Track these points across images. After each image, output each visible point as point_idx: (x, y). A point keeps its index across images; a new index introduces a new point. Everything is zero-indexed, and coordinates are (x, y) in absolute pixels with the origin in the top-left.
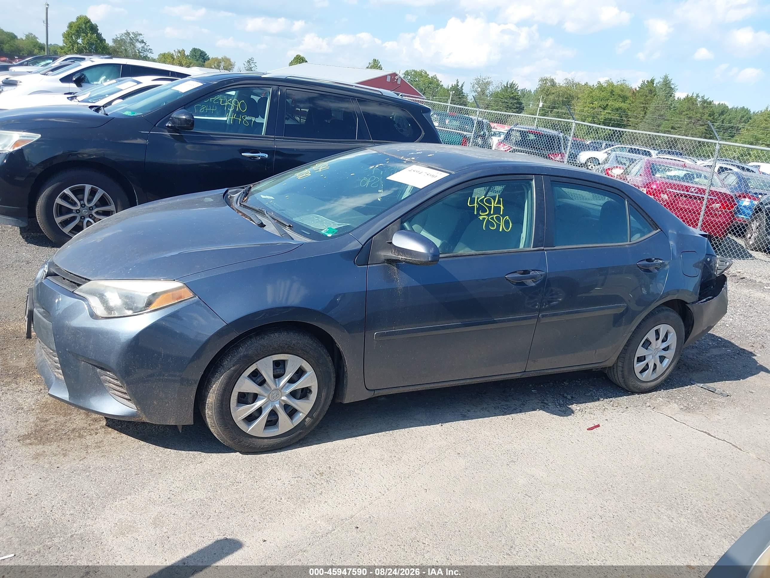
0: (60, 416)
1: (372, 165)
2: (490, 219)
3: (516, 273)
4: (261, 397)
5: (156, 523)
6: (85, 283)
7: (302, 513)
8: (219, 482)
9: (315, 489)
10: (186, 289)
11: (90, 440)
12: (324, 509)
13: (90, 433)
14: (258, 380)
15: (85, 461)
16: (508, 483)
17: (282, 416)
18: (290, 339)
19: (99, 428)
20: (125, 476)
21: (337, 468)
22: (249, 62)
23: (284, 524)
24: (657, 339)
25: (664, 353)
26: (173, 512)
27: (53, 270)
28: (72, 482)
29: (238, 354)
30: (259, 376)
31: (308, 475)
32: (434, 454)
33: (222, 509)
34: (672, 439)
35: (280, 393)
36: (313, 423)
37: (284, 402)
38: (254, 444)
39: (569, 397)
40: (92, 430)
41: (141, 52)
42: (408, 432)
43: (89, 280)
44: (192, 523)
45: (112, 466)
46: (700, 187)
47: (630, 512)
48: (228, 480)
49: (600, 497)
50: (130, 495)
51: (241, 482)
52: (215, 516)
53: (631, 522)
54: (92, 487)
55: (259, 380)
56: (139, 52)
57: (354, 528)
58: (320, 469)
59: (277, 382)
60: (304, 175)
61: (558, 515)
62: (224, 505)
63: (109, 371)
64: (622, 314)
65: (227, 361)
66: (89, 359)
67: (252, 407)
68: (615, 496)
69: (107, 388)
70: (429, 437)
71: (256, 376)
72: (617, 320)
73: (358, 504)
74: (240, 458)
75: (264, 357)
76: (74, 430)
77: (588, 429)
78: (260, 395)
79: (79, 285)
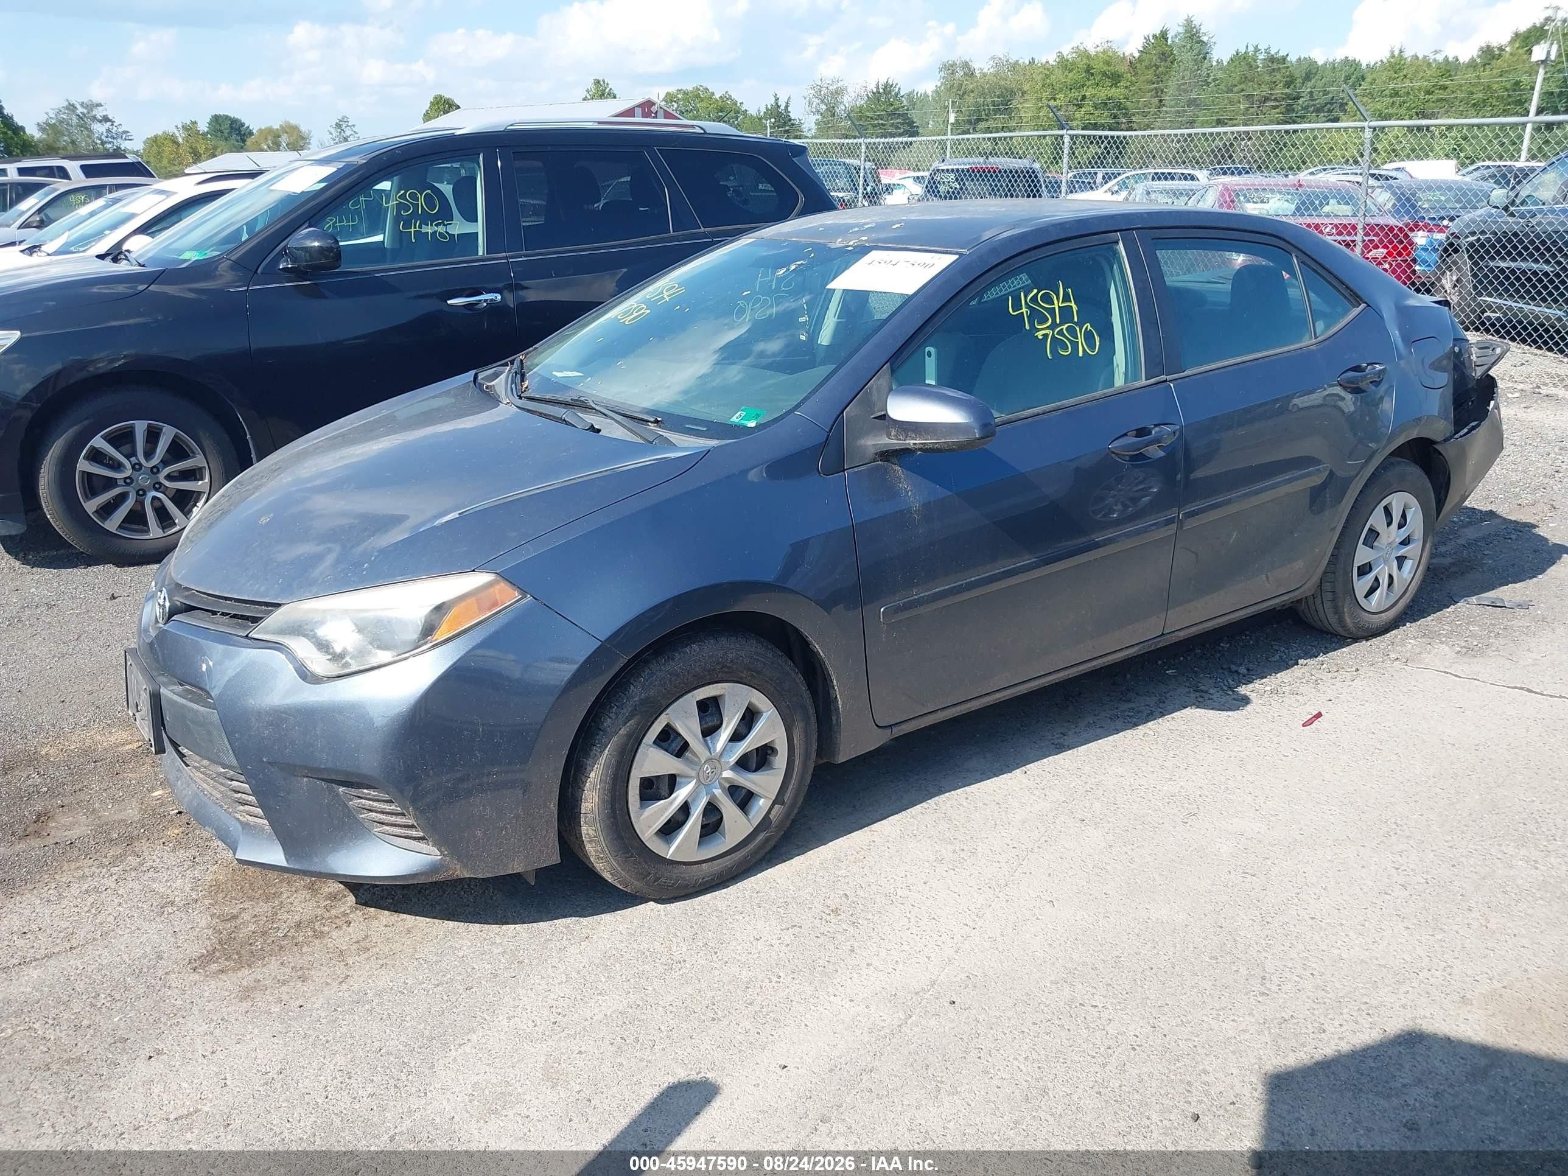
0: (257, 903)
1: (781, 268)
2: (1057, 333)
3: (1126, 437)
4: (683, 780)
5: (552, 1077)
6: (270, 613)
7: (832, 997)
8: (641, 969)
9: (836, 943)
10: (503, 585)
11: (341, 938)
12: (871, 978)
13: (334, 926)
14: (674, 745)
15: (352, 983)
16: (1201, 858)
17: (729, 809)
18: (722, 652)
19: (348, 911)
20: (445, 998)
21: (861, 893)
22: (338, 126)
23: (806, 1025)
24: (1389, 524)
25: (1403, 551)
26: (576, 1049)
27: (179, 600)
28: (344, 1030)
29: (628, 699)
30: (675, 738)
31: (811, 919)
32: (1036, 831)
33: (671, 1022)
34: (1467, 713)
35: (718, 765)
36: (787, 815)
37: (729, 782)
38: (684, 879)
39: (1243, 670)
40: (336, 917)
41: (106, 143)
42: (967, 798)
43: (278, 605)
44: (624, 1063)
45: (409, 982)
46: (1336, 221)
47: (1453, 866)
48: (657, 961)
49: (1385, 850)
50: (474, 1032)
51: (685, 961)
52: (661, 1038)
53: (1464, 885)
54: (388, 1031)
55: (676, 745)
56: (103, 143)
57: (947, 1004)
58: (829, 902)
59: (710, 745)
60: (635, 315)
61: (1321, 900)
62: (671, 1012)
63: (368, 787)
64: (1324, 486)
65: (610, 718)
66: (320, 770)
67: (671, 803)
68: (1412, 842)
69: (366, 825)
70: (1011, 800)
71: (669, 739)
72: (1318, 498)
73: (932, 955)
74: (663, 913)
75: (678, 698)
76: (298, 925)
77: (1304, 725)
78: (681, 776)
79: (256, 620)
